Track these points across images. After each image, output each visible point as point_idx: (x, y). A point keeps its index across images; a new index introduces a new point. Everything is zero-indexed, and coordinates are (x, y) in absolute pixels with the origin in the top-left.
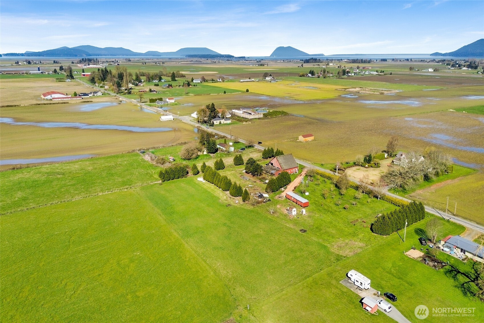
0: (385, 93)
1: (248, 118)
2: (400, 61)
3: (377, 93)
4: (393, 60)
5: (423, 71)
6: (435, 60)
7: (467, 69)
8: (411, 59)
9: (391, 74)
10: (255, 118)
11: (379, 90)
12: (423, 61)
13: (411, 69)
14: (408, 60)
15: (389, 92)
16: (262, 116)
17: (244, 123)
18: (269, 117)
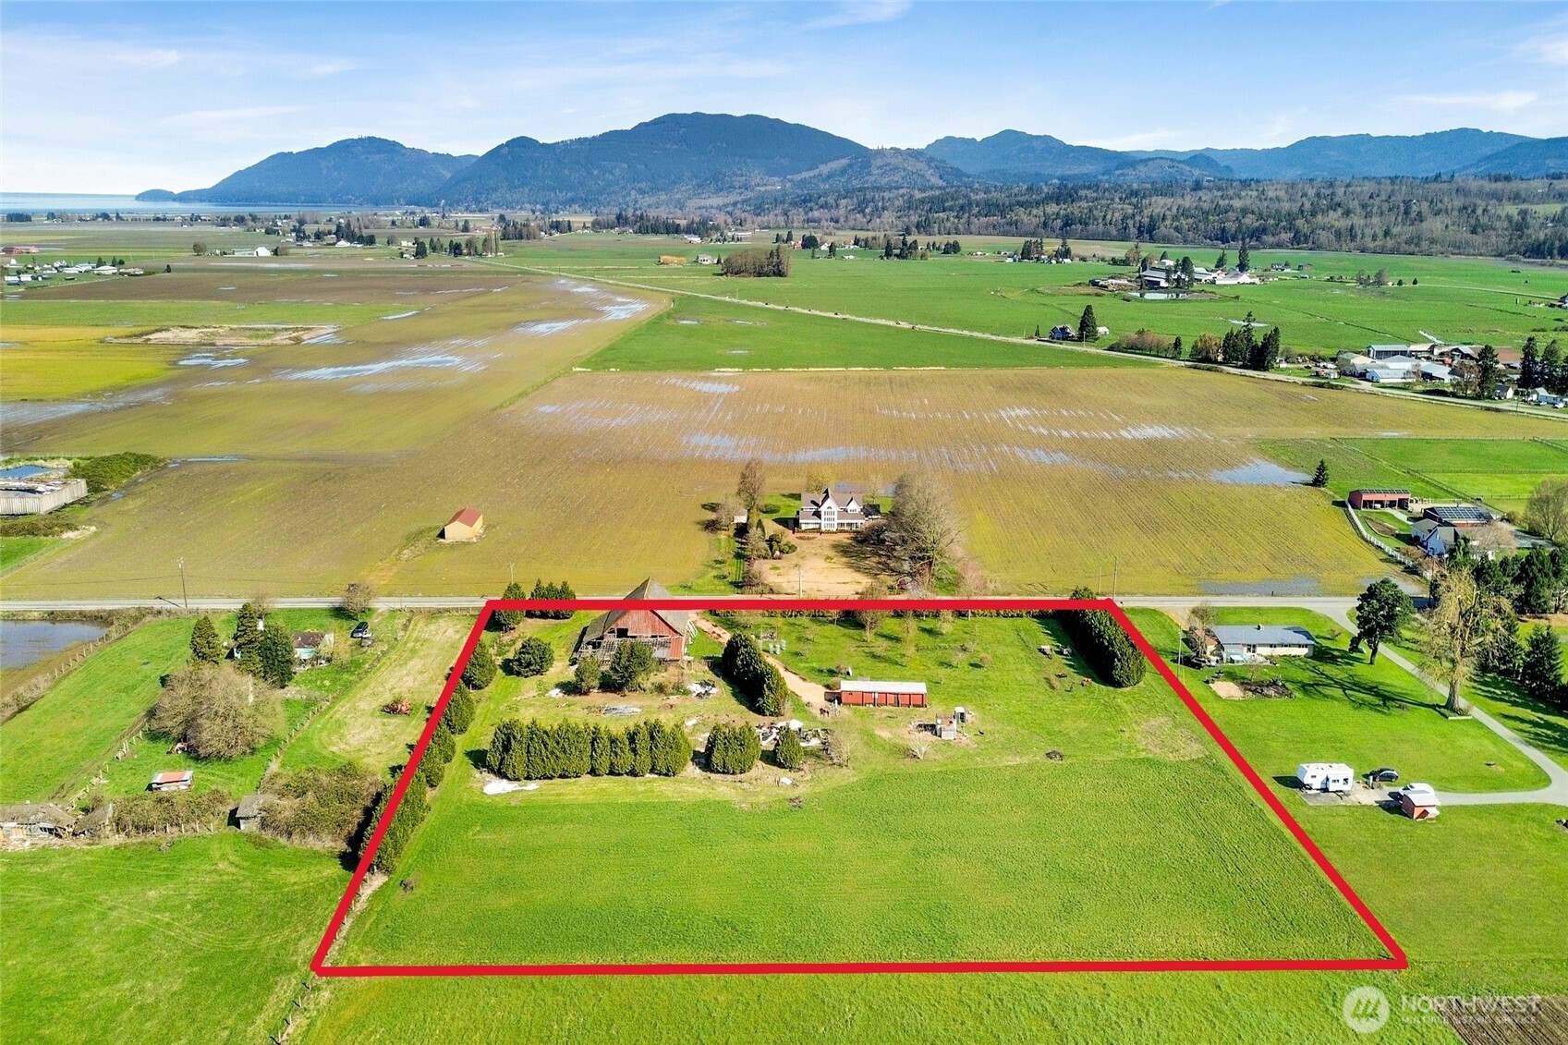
0: (305, 337)
1: (29, 511)
2: (81, 220)
3: (284, 342)
4: (51, 216)
5: (237, 254)
6: (200, 217)
7: (349, 244)
8: (118, 214)
9: (168, 270)
10: (61, 503)
11: (264, 329)
12: (164, 220)
13: (198, 249)
14: (106, 216)
15: (312, 334)
16: (80, 488)
17: (65, 536)
18: (112, 487)
